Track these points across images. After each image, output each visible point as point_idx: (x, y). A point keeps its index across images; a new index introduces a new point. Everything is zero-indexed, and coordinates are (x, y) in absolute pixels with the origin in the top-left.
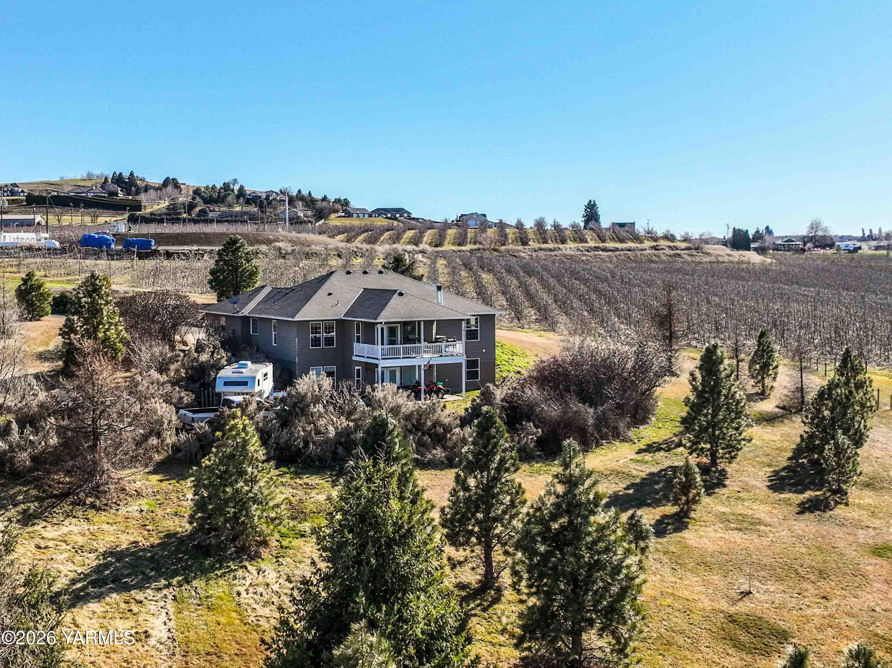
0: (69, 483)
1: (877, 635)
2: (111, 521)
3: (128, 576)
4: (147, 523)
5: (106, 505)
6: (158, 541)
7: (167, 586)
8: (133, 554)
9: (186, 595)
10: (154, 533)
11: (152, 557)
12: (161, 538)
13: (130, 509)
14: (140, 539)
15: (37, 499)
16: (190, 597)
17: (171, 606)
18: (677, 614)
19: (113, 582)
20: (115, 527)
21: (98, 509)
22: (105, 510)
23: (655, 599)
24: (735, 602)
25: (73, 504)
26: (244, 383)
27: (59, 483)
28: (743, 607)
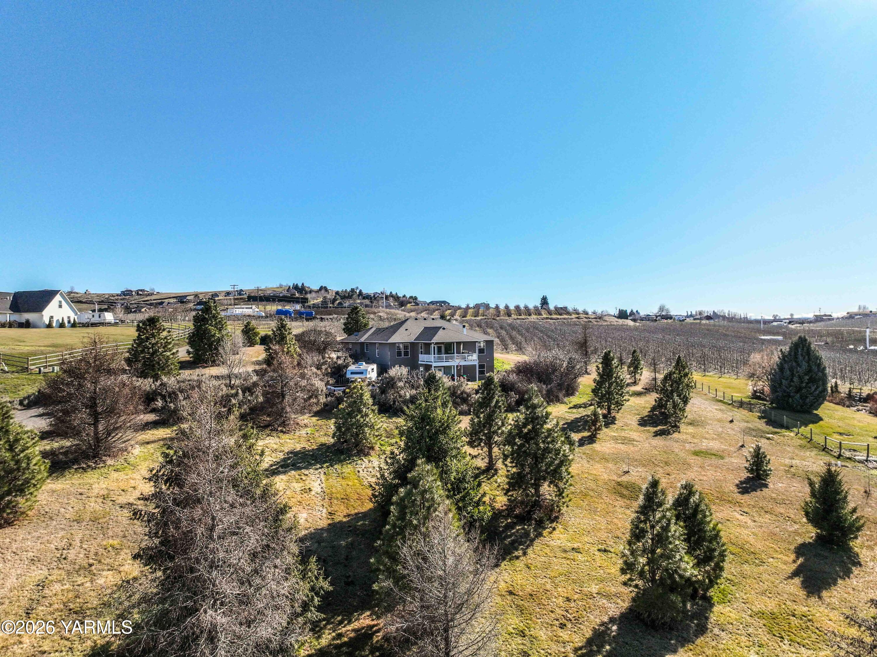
0: (269, 420)
2: (290, 438)
3: (300, 463)
4: (310, 439)
5: (288, 430)
6: (316, 447)
7: (321, 468)
8: (303, 453)
9: (331, 472)
10: (314, 444)
11: (313, 454)
12: (318, 446)
13: (301, 433)
14: (307, 446)
16: (333, 473)
17: (323, 477)
18: (590, 481)
19: (292, 465)
20: (293, 441)
21: (284, 433)
22: (288, 433)
23: (579, 475)
24: (621, 476)
25: (271, 430)
26: (361, 373)
27: (264, 420)
28: (625, 479)
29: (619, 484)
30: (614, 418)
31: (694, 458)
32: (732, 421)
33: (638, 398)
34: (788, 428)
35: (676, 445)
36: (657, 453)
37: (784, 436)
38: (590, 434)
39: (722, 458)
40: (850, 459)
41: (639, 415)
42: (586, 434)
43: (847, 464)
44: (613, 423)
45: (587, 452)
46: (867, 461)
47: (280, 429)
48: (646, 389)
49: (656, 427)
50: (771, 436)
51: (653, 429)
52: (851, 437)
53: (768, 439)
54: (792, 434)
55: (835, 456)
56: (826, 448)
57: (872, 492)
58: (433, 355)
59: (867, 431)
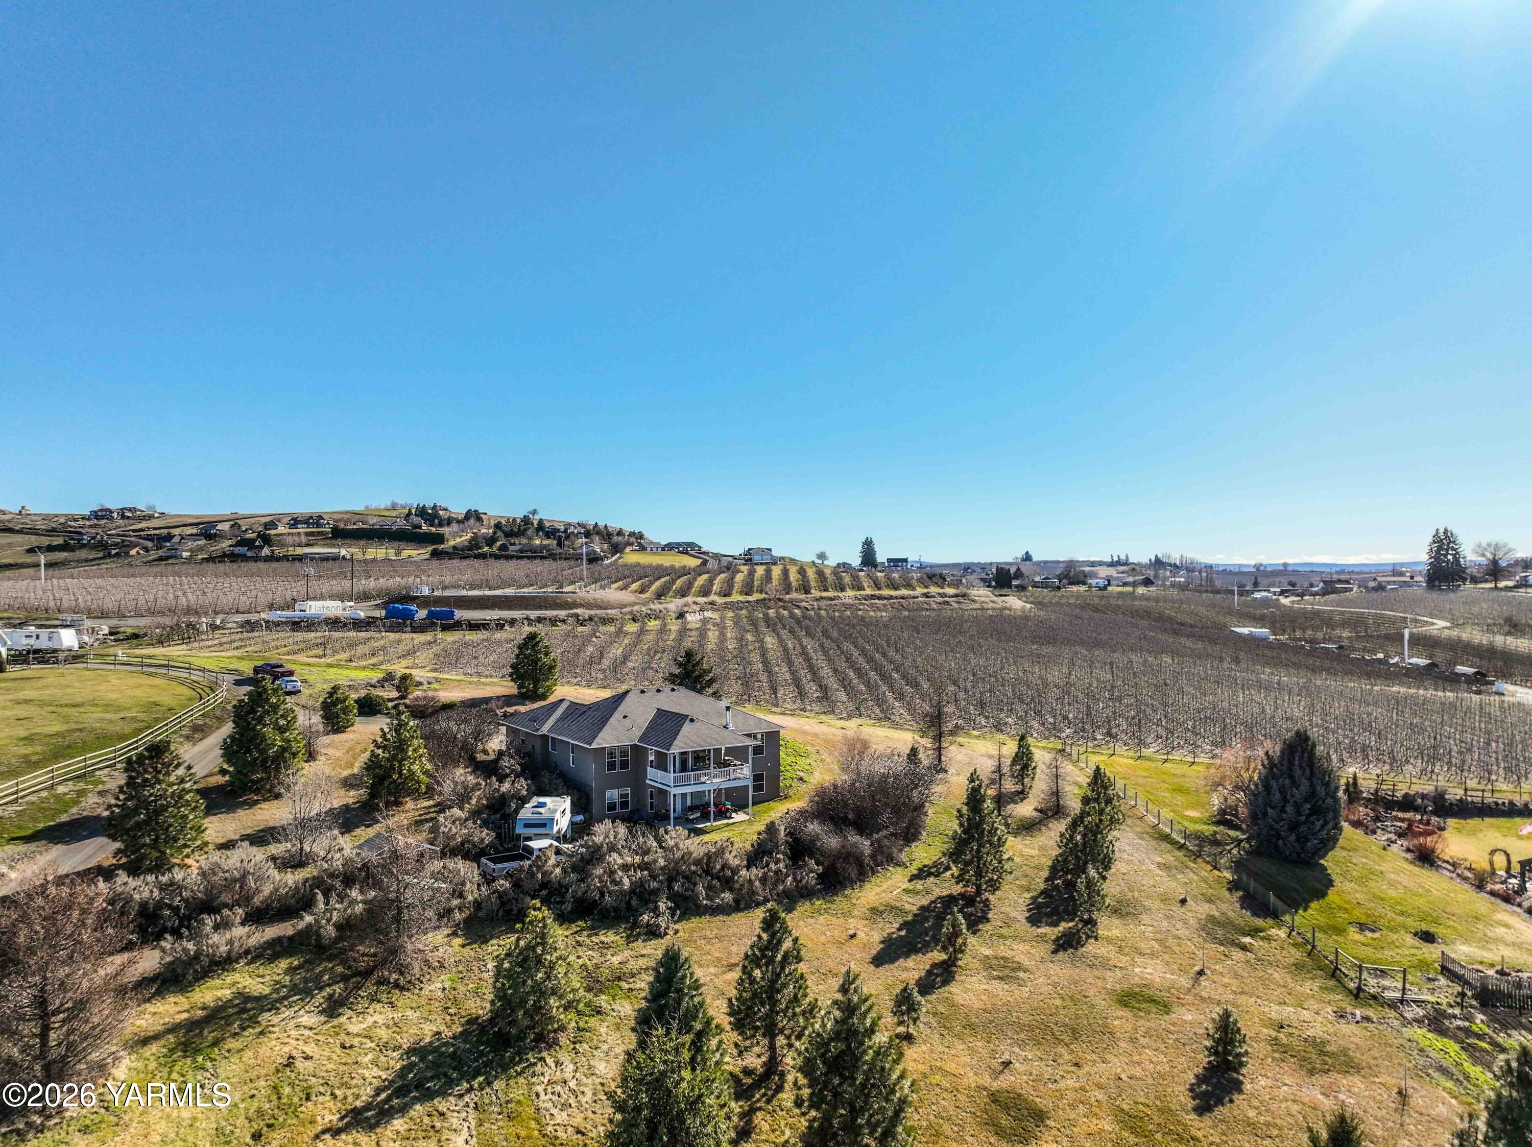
0: (374, 955)
1: (1123, 1110)
2: (414, 1005)
3: (432, 1079)
4: (449, 1005)
5: (409, 982)
6: (460, 1029)
7: (470, 1090)
8: (436, 1050)
9: (487, 1101)
10: (455, 1018)
11: (454, 1053)
12: (463, 1025)
13: (432, 987)
14: (443, 1028)
15: (345, 978)
16: (490, 1104)
17: (472, 1115)
18: (944, 1095)
19: (417, 1087)
20: (418, 1014)
21: (402, 989)
22: (408, 990)
23: (925, 1076)
24: (996, 1074)
25: (380, 982)
26: (543, 825)
27: (364, 955)
28: (1004, 1082)
29: (994, 1098)
30: (986, 903)
31: (1120, 1013)
32: (1183, 902)
33: (1028, 840)
34: (1275, 915)
35: (1088, 975)
36: (1058, 1002)
37: (1268, 939)
38: (944, 957)
39: (1166, 1008)
40: (1374, 997)
41: (1028, 890)
42: (938, 956)
43: (1370, 1013)
44: (985, 919)
45: (941, 1009)
46: (1402, 1001)
47: (395, 976)
48: (1041, 811)
49: (1055, 924)
50: (1247, 940)
51: (1051, 932)
52: (1377, 935)
53: (1244, 948)
54: (1282, 933)
55: (1350, 991)
56: (1336, 968)
57: (1410, 1091)
58: (672, 775)
59: (1402, 913)
